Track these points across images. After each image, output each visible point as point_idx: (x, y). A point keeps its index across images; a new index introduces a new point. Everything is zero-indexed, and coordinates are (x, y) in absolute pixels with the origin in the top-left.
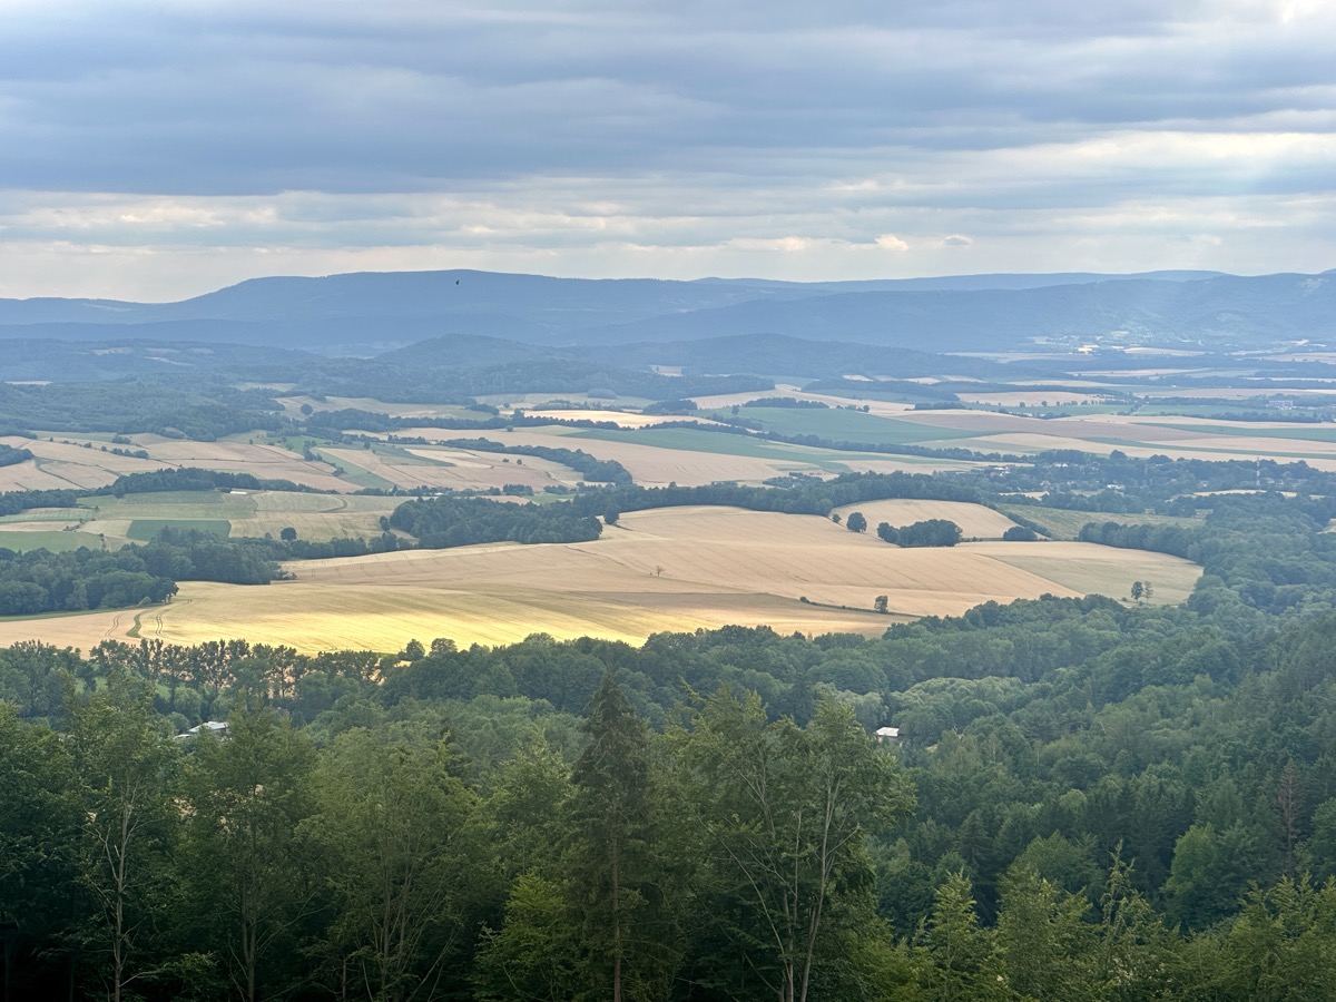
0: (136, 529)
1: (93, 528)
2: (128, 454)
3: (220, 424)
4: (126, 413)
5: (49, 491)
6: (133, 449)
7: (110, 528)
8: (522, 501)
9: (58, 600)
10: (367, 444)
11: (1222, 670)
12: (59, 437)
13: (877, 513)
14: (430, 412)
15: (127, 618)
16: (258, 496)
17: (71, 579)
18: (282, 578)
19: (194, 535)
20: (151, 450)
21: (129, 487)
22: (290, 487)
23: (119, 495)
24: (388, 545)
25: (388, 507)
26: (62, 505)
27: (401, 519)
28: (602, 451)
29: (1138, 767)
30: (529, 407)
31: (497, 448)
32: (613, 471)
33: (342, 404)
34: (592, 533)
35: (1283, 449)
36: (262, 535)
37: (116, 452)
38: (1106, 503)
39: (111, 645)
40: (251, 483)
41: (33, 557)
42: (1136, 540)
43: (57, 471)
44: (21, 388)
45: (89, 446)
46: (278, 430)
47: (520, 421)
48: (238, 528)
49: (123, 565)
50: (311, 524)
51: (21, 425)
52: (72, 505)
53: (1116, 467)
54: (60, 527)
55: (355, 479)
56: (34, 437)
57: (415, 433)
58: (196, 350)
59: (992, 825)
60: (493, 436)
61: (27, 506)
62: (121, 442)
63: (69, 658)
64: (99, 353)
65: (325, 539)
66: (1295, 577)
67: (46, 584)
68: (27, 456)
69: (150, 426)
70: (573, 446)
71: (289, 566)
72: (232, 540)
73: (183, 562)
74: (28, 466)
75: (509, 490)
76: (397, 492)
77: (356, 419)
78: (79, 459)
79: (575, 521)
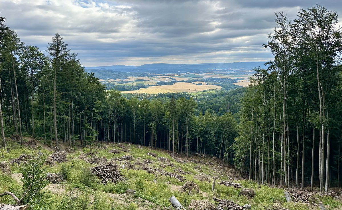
0: (137, 84)
1: (133, 84)
3: (143, 76)
4: (136, 75)
7: (135, 84)
8: (167, 82)
9: (131, 90)
10: (155, 77)
11: (223, 95)
12: (131, 77)
13: (195, 83)
14: (160, 75)
15: (136, 91)
16: (146, 81)
17: (132, 88)
18: (148, 88)
19: (141, 85)
20: (138, 78)
21: (136, 81)
22: (149, 81)
24: (157, 85)
25: (157, 82)
27: (157, 83)
28: (173, 78)
29: (216, 103)
30: (168, 74)
31: (165, 78)
32: (174, 79)
33: (153, 74)
34: (173, 84)
35: (229, 77)
37: (135, 78)
38: (214, 82)
39: (135, 93)
40: (146, 80)
41: (129, 86)
42: (217, 85)
43: (130, 79)
44: (128, 73)
45: (133, 77)
46: (148, 76)
47: (167, 75)
48: (145, 84)
49: (136, 87)
50: (150, 84)
51: (128, 76)
53: (215, 79)
54: (131, 84)
55: (154, 80)
57: (159, 76)
58: (141, 70)
59: (204, 108)
60: (165, 77)
61: (128, 82)
63: (131, 94)
64: (134, 70)
65: (151, 85)
66: (229, 88)
67: (130, 88)
68: (128, 78)
69: (138, 76)
70: (171, 77)
71: (148, 87)
73: (140, 87)
75: (166, 81)
76: (157, 81)
77: (154, 75)
78: (132, 79)
79: (171, 83)
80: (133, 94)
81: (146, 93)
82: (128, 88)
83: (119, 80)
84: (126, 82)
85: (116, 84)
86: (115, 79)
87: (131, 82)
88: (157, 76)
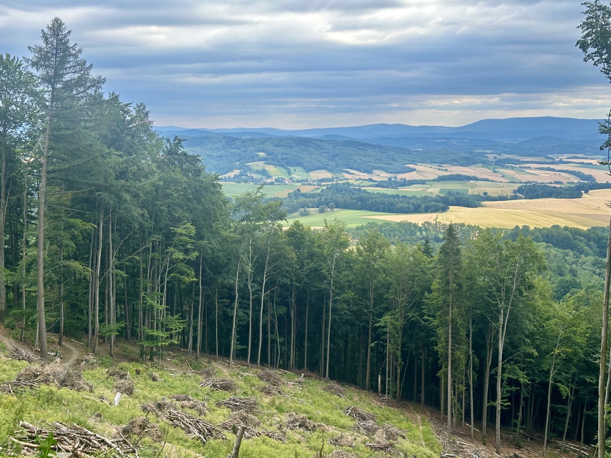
0: (442, 191)
1: (430, 190)
2: (442, 170)
3: (468, 161)
4: (443, 158)
5: (419, 180)
6: (443, 168)
7: (434, 191)
8: (558, 186)
9: (417, 210)
10: (512, 168)
12: (423, 164)
14: (533, 159)
15: (434, 215)
16: (478, 183)
17: (420, 204)
18: (482, 206)
19: (458, 193)
20: (448, 169)
21: (441, 179)
22: (488, 180)
23: (438, 181)
24: (515, 198)
25: (516, 186)
26: (422, 184)
27: (520, 190)
28: (586, 171)
30: (564, 158)
31: (553, 170)
32: (590, 178)
33: (505, 156)
34: (579, 196)
36: (477, 194)
37: (439, 169)
39: (427, 223)
40: (476, 179)
41: (412, 198)
43: (422, 174)
44: (414, 151)
45: (431, 167)
46: (486, 163)
47: (561, 162)
48: (471, 192)
49: (437, 201)
50: (492, 191)
51: (413, 161)
52: (425, 184)
54: (421, 190)
55: (508, 178)
56: (417, 165)
57: (527, 165)
58: (465, 140)
60: (552, 166)
61: (413, 184)
62: (440, 166)
63: (415, 226)
64: (437, 141)
65: (496, 195)
67: (413, 205)
68: (414, 170)
69: (449, 162)
70: (577, 170)
71: (484, 203)
72: (469, 195)
73: (453, 201)
74: (414, 173)
75: (556, 183)
76: (520, 182)
77: (510, 161)
78: (428, 171)
79: (574, 192)
80: (422, 224)
81: (468, 226)
82: (406, 205)
83: (383, 176)
84: (405, 183)
85: (370, 189)
86: (370, 172)
87: (423, 182)
88: (519, 162)
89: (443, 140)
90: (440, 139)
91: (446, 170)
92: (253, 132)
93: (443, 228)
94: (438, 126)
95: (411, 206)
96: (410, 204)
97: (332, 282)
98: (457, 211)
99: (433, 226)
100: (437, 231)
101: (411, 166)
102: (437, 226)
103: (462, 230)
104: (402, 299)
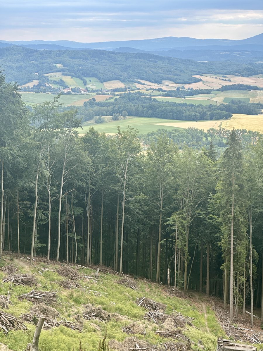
0: (225, 100)
1: (214, 99)
2: (226, 80)
3: (250, 72)
4: (226, 70)
5: (205, 90)
6: (227, 79)
7: (219, 99)
9: (202, 117)
12: (209, 75)
15: (219, 122)
16: (258, 92)
17: (206, 112)
18: (262, 114)
19: (240, 102)
20: (232, 79)
21: (225, 89)
23: (222, 91)
26: (208, 93)
36: (258, 102)
37: (223, 80)
39: (212, 129)
40: (256, 88)
41: (198, 106)
43: (207, 84)
44: (200, 63)
45: (216, 78)
48: (252, 100)
49: (220, 109)
51: (199, 72)
52: (210, 93)
54: (206, 99)
56: (203, 76)
58: (246, 53)
61: (199, 93)
62: (224, 77)
63: (201, 132)
64: (221, 53)
67: (200, 113)
68: (200, 80)
69: (232, 73)
72: (250, 103)
73: (235, 109)
74: (200, 83)
78: (213, 81)
80: (208, 131)
81: (250, 132)
82: (193, 113)
83: (171, 86)
84: (192, 93)
85: (160, 99)
86: (159, 82)
89: (227, 53)
90: (224, 51)
91: (229, 81)
92: (50, 45)
93: (227, 134)
94: (223, 40)
95: (197, 114)
96: (196, 112)
97: (125, 184)
98: (239, 118)
99: (218, 132)
100: (221, 137)
101: (198, 77)
102: (221, 132)
103: (245, 136)
104: (189, 200)
